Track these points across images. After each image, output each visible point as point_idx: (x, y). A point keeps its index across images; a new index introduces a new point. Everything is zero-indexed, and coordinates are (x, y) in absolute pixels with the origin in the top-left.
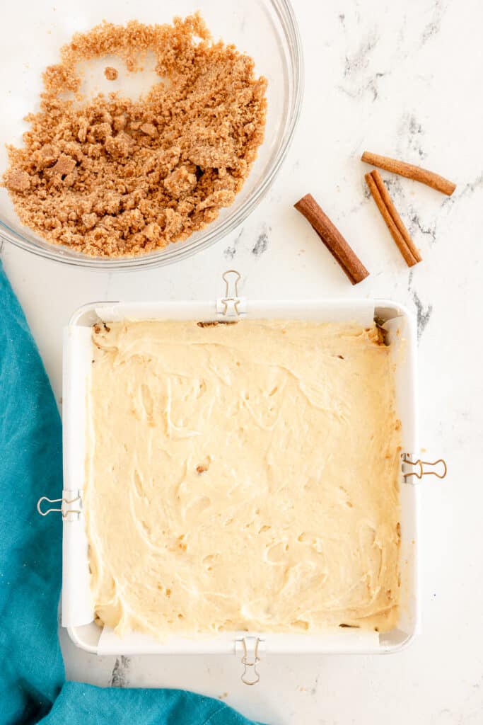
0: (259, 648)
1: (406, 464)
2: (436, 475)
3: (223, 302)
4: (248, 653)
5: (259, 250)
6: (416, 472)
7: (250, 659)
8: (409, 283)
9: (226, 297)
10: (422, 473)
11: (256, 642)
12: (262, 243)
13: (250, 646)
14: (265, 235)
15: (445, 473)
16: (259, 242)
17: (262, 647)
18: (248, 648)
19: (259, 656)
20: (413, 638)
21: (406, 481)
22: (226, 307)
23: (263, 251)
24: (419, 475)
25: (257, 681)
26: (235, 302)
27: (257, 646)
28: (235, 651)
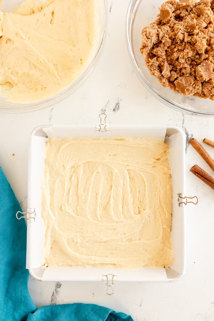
0: (114, 279)
1: (180, 198)
2: (193, 203)
3: (99, 126)
4: (109, 281)
5: (116, 109)
6: (185, 202)
7: (110, 283)
8: (183, 124)
9: (101, 123)
10: (187, 202)
11: (112, 276)
12: (117, 107)
13: (110, 278)
14: (119, 103)
15: (197, 202)
16: (116, 106)
17: (115, 278)
18: (109, 279)
19: (114, 282)
20: (182, 275)
21: (180, 206)
22: (101, 128)
23: (118, 110)
24: (186, 203)
25: (113, 294)
26: (104, 126)
27: (113, 279)
28: (103, 280)
